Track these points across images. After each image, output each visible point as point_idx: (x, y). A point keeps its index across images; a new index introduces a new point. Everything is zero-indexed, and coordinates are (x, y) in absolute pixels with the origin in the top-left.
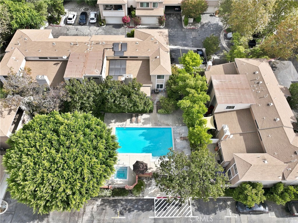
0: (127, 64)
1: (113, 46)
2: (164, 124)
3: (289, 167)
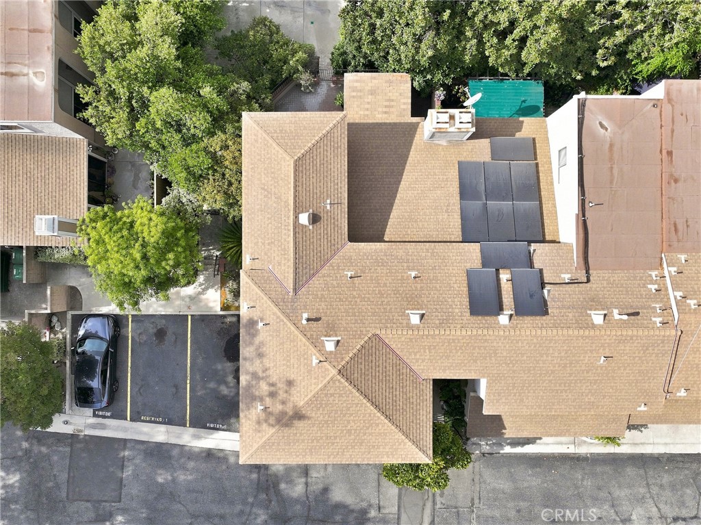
1: (544, 301)
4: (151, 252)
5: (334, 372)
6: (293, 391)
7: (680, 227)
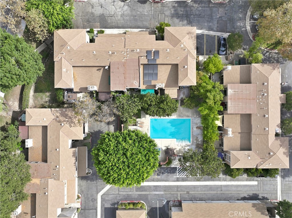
0: (159, 69)
1: (147, 53)
2: (185, 115)
3: (262, 161)
4: (211, 62)
5: (182, 41)
6: (188, 38)
7: (123, 66)
